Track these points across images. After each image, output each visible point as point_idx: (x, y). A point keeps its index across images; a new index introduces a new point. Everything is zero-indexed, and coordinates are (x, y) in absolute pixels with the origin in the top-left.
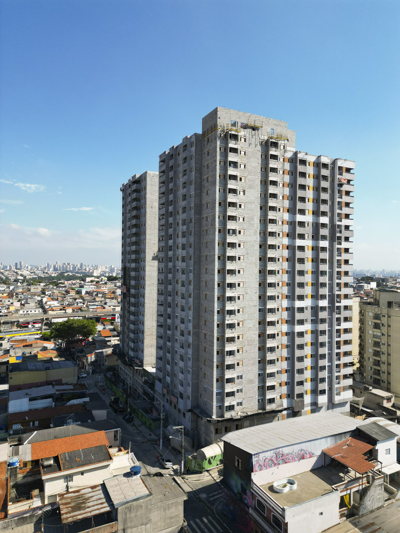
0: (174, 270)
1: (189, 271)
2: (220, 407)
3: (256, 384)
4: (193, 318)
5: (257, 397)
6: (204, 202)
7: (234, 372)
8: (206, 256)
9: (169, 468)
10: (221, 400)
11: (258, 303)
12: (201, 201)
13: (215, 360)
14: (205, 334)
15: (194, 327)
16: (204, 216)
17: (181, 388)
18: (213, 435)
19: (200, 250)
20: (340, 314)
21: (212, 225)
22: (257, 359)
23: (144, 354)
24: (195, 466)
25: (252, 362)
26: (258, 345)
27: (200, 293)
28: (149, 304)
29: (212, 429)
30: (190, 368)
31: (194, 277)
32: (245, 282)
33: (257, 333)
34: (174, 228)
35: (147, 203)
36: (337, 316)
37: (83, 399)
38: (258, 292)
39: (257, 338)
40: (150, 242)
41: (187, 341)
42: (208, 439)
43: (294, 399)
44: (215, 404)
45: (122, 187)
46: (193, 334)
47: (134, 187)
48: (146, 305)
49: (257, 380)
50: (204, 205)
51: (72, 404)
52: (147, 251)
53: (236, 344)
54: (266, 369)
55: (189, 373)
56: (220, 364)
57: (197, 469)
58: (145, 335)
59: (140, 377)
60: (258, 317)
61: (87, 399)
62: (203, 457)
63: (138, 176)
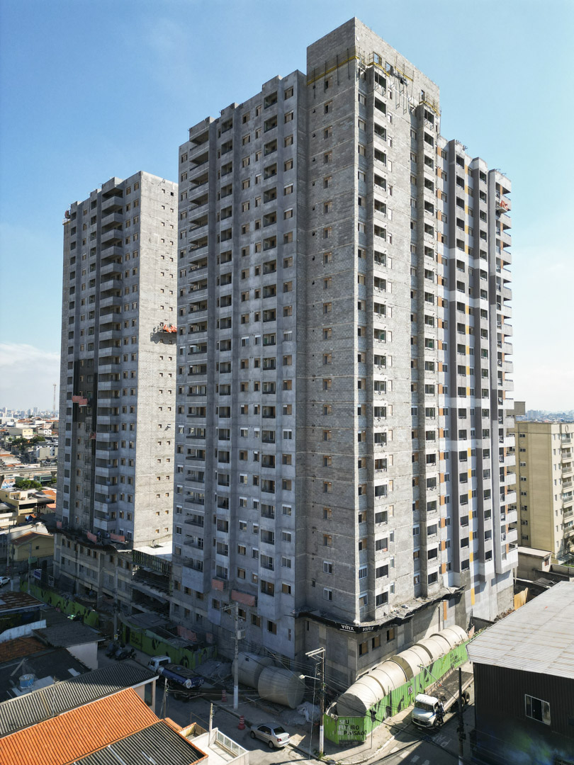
0: (236, 344)
1: (282, 337)
2: (366, 601)
3: (411, 549)
4: (297, 429)
5: (413, 573)
6: (316, 202)
7: (387, 527)
8: (326, 306)
9: (283, 748)
10: (369, 585)
11: (411, 398)
12: (307, 202)
13: (357, 506)
14: (326, 459)
15: (298, 447)
16: (318, 227)
17: (263, 573)
18: (355, 660)
19: (306, 296)
20: (502, 422)
22: (412, 502)
23: (135, 523)
24: (345, 732)
25: (405, 507)
26: (412, 476)
27: (306, 380)
28: (145, 424)
29: (353, 645)
30: (289, 529)
31: (298, 349)
32: (395, 357)
33: (410, 452)
34: (235, 260)
35: (142, 230)
36: (500, 426)
37: (33, 624)
38: (410, 378)
39: (411, 464)
40: (146, 305)
41: (281, 476)
42: (340, 668)
43: (459, 572)
44: (358, 594)
45: (69, 209)
46: (297, 460)
47: (111, 202)
48: (138, 425)
49: (412, 540)
50: (317, 209)
51: (8, 638)
52: (142, 322)
53: (388, 474)
54: (425, 520)
55: (288, 538)
56: (363, 514)
57: (350, 737)
58: (137, 484)
60: (411, 424)
61: (40, 625)
62: (357, 708)
63: (118, 181)
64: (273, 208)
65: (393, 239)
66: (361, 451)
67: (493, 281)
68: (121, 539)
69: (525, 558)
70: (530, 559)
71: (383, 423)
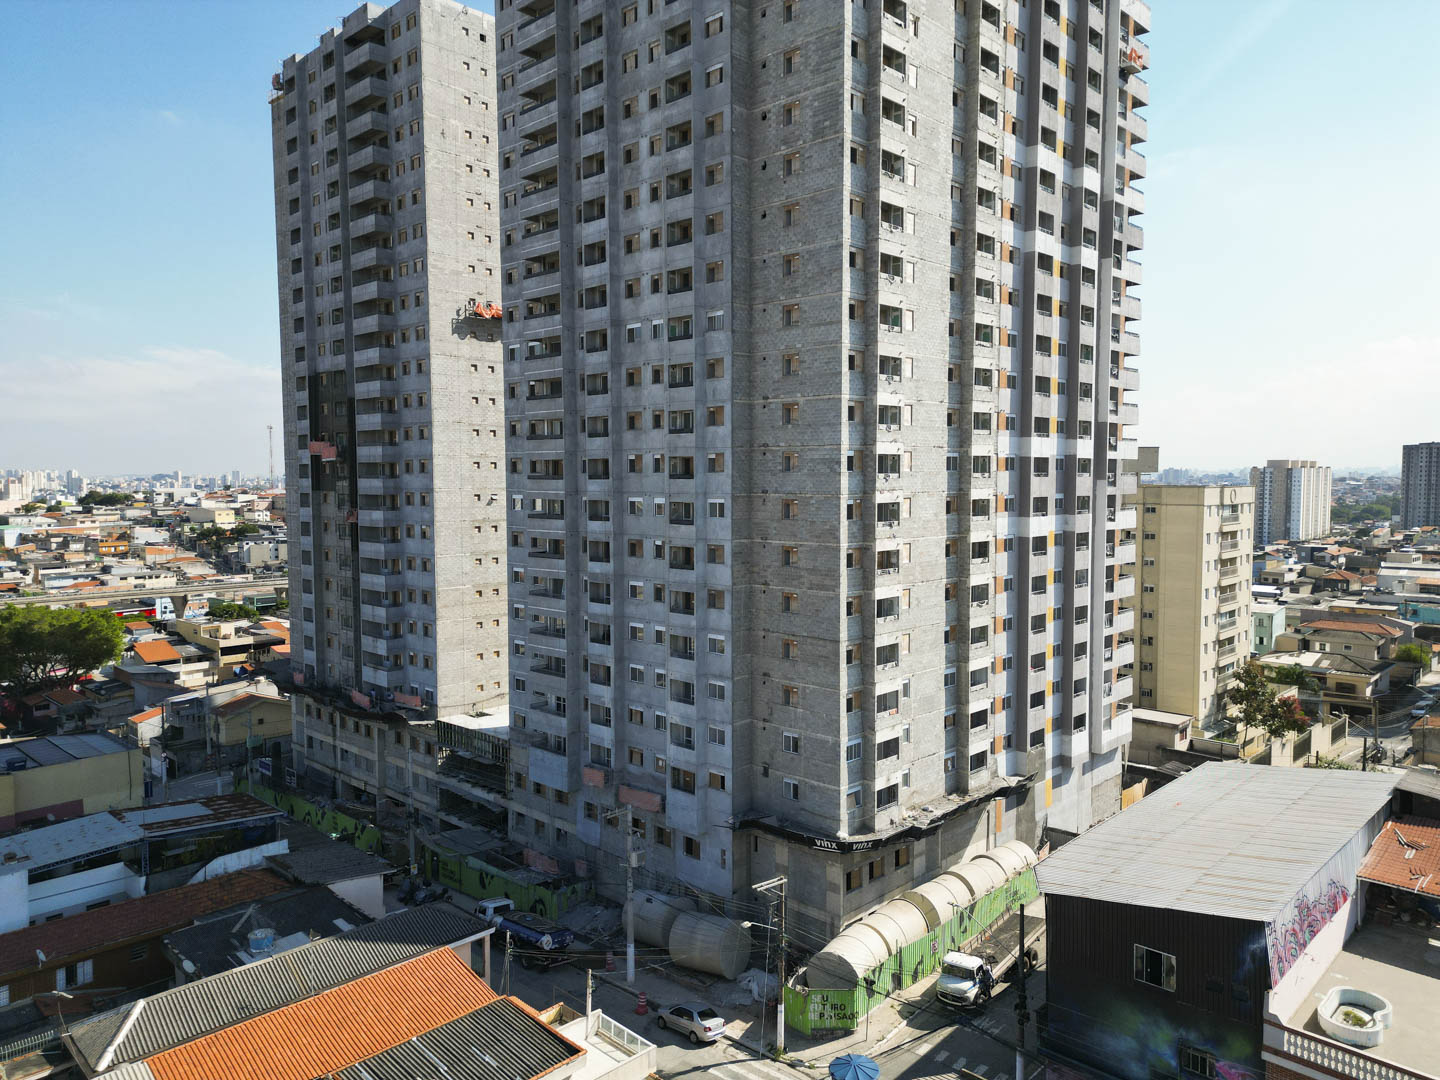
0: (616, 337)
1: (705, 323)
2: (860, 799)
3: (941, 710)
4: (734, 498)
5: (943, 752)
6: (767, 51)
7: (897, 671)
8: (788, 261)
9: (714, 1042)
10: (864, 772)
11: (946, 438)
12: (751, 52)
13: (844, 635)
14: (787, 552)
15: (736, 531)
16: (773, 105)
17: (676, 755)
18: (839, 899)
19: (750, 240)
20: (1113, 484)
21: (818, 132)
22: (944, 628)
23: (440, 672)
24: (822, 1015)
25: (930, 637)
26: (945, 581)
27: (751, 407)
28: (448, 493)
29: (836, 873)
30: (721, 677)
31: (735, 346)
32: (918, 360)
33: (942, 538)
34: (611, 172)
35: (427, 113)
36: (1110, 490)
37: (264, 847)
38: (946, 400)
39: (943, 559)
40: (440, 265)
41: (705, 585)
42: (813, 912)
43: (1025, 751)
44: (845, 788)
45: (280, 70)
46: (734, 554)
47: (363, 54)
48: (436, 496)
49: (941, 696)
50: (771, 65)
51: (221, 871)
52: (434, 297)
53: (900, 577)
54: (966, 660)
55: (720, 693)
56: (855, 648)
57: (830, 1023)
58: (439, 604)
59: (421, 757)
60: (945, 487)
61: (279, 848)
62: (843, 976)
63: (375, 12)
64: (684, 64)
65: (918, 127)
66: (852, 536)
67: (1109, 211)
68: (415, 703)
69: (1144, 727)
70: (1154, 730)
71: (895, 484)
